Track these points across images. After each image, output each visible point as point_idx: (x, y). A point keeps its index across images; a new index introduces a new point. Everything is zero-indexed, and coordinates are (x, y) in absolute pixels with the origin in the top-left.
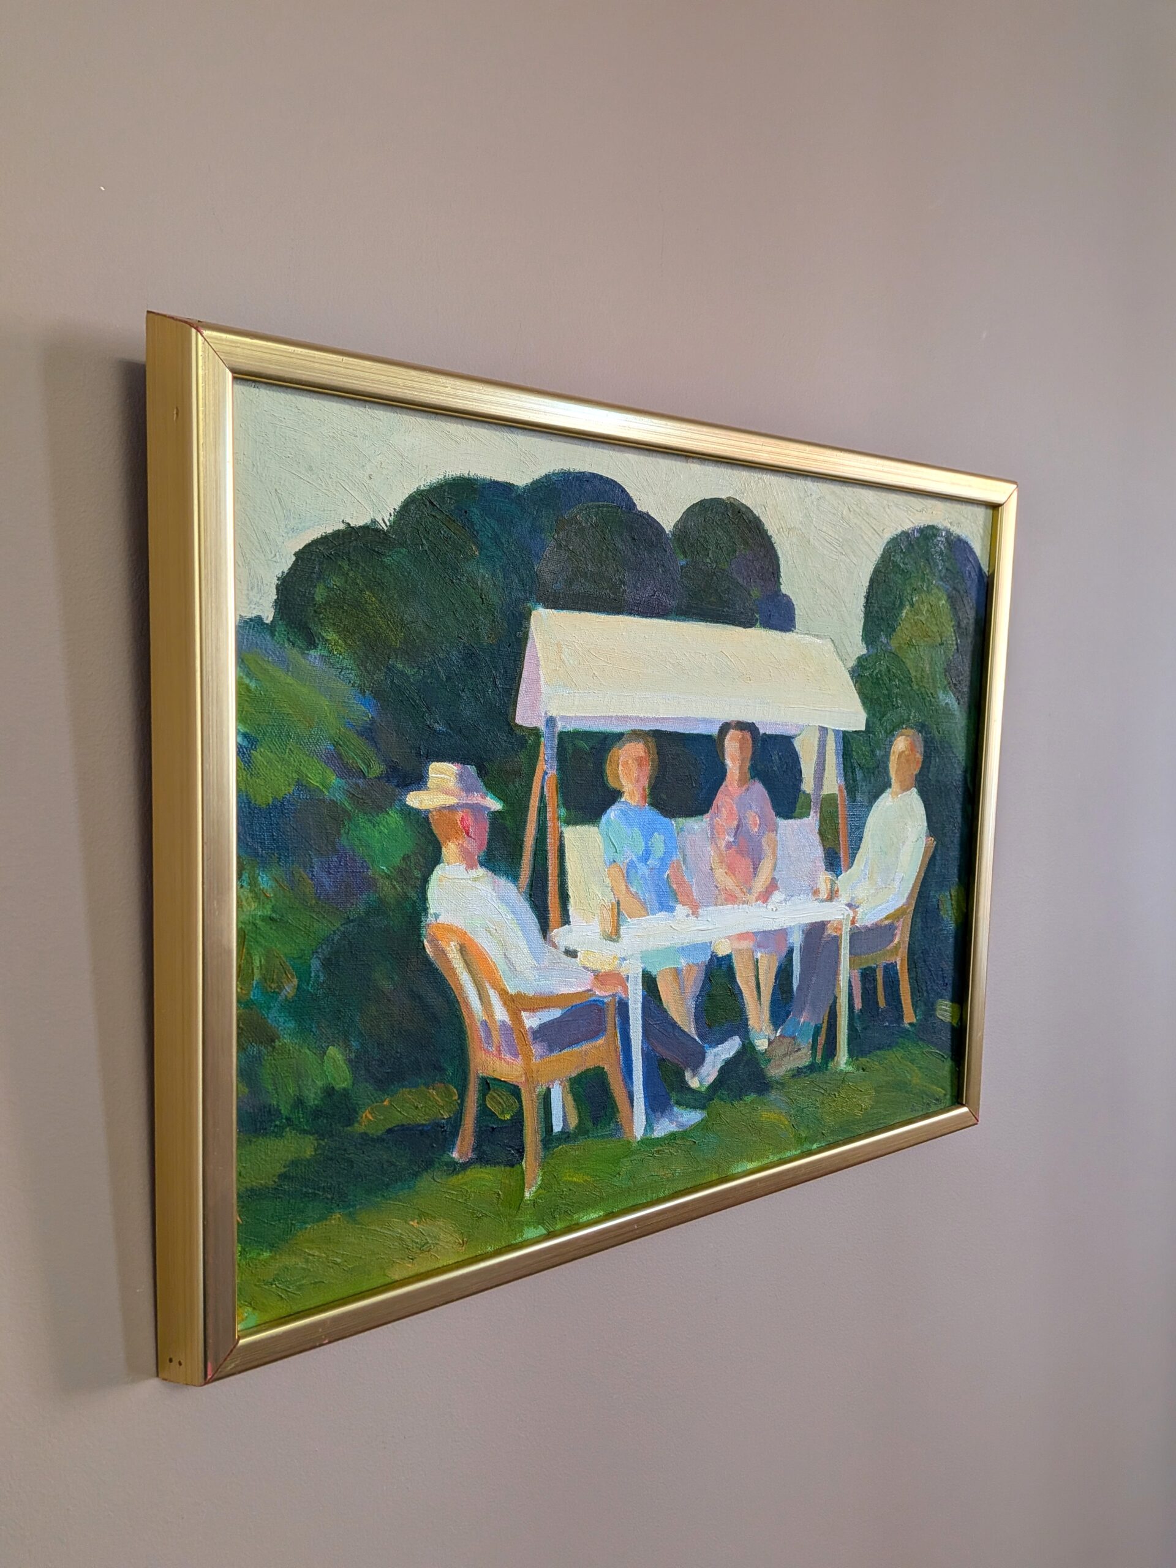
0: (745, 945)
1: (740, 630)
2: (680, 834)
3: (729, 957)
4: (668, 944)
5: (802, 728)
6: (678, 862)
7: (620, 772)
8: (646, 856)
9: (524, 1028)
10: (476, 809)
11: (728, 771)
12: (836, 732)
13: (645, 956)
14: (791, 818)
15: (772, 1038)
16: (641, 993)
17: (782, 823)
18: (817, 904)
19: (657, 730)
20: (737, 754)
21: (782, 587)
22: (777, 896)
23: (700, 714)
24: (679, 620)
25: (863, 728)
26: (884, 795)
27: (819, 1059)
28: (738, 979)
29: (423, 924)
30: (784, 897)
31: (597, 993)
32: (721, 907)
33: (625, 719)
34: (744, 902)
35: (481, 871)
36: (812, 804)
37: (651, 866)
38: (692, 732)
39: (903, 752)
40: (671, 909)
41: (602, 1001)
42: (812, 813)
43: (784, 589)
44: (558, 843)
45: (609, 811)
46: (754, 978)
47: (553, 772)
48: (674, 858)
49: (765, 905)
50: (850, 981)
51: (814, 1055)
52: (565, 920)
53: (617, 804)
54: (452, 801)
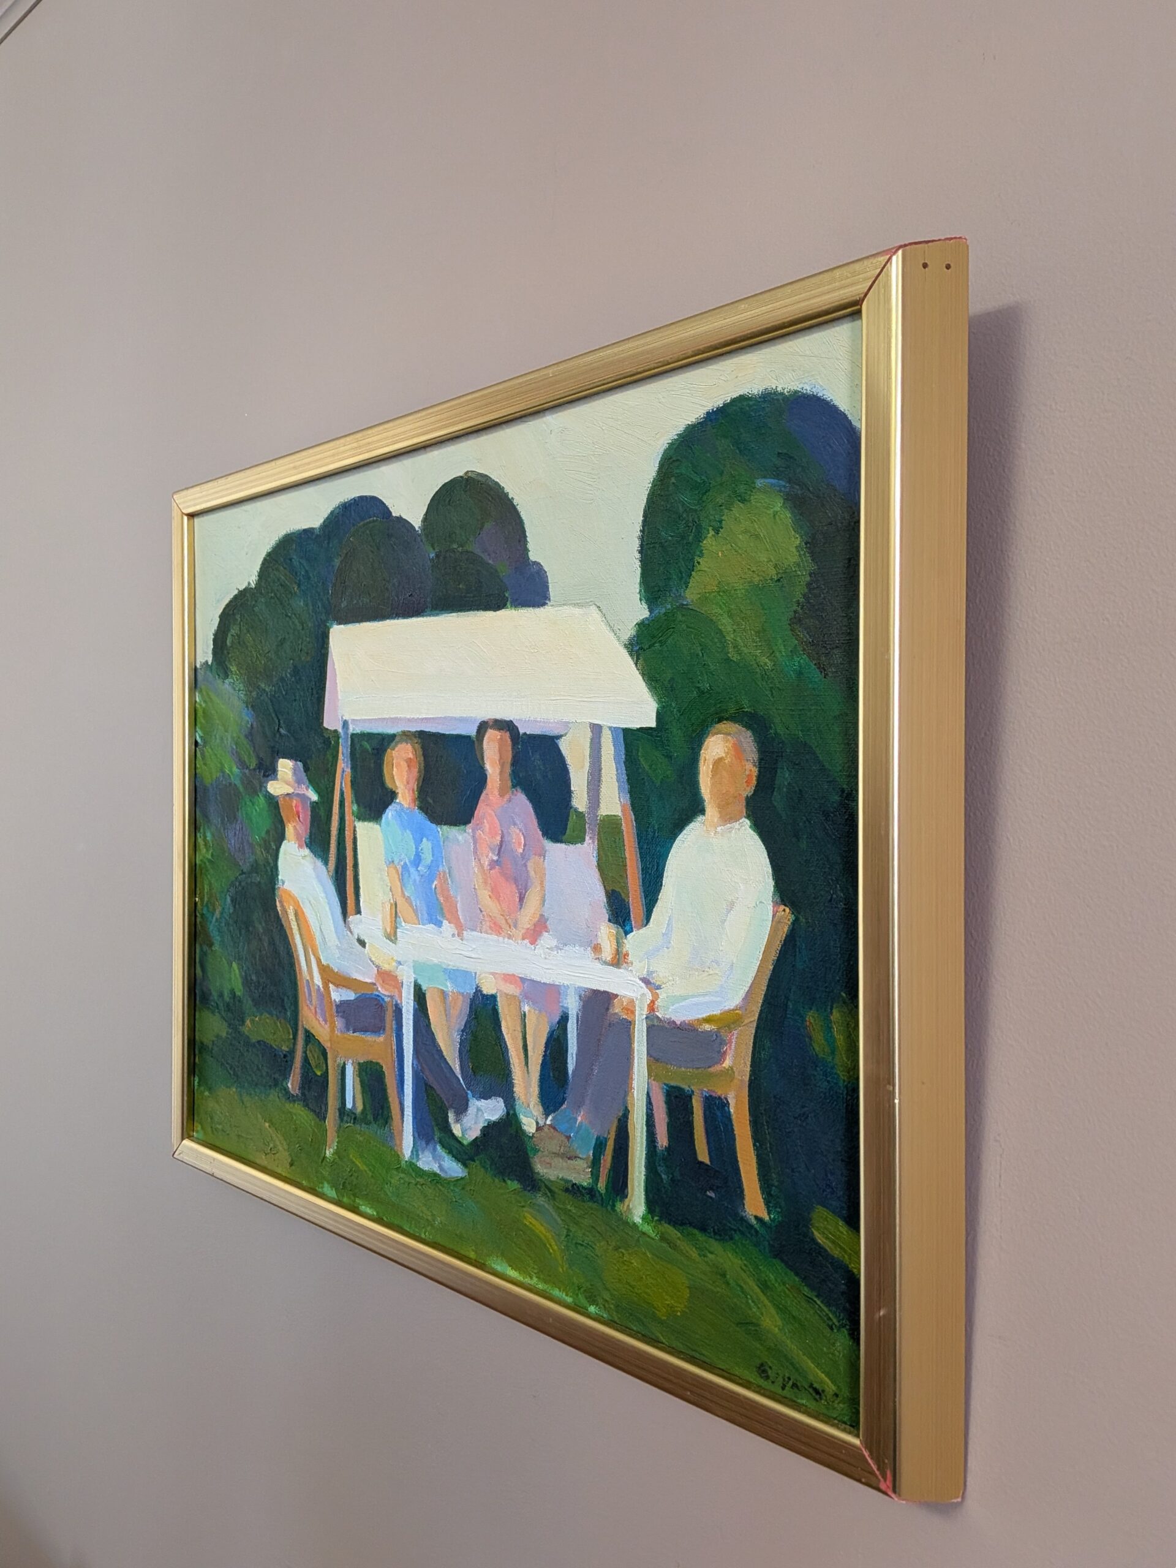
0: (512, 989)
1: (490, 614)
2: (446, 843)
3: (493, 997)
4: (436, 961)
5: (566, 724)
6: (444, 872)
7: (394, 773)
8: (417, 860)
9: (331, 999)
10: (303, 798)
11: (488, 776)
12: (614, 730)
13: (418, 967)
14: (561, 842)
15: (541, 1123)
16: (412, 1004)
17: (549, 845)
18: (598, 965)
19: (421, 731)
20: (497, 757)
21: (530, 554)
22: (547, 940)
23: (457, 713)
24: (434, 615)
25: (653, 724)
26: (692, 825)
27: (602, 1186)
28: (503, 1029)
29: (276, 887)
30: (554, 943)
31: (379, 989)
32: (486, 936)
33: (395, 721)
34: (510, 937)
35: (306, 851)
36: (587, 826)
37: (421, 873)
38: (452, 733)
39: (721, 759)
40: (439, 924)
41: (383, 999)
42: (587, 838)
43: (533, 556)
44: (352, 837)
45: (387, 810)
46: (521, 1035)
47: (348, 770)
48: (441, 869)
49: (533, 947)
50: (648, 1094)
51: (595, 1176)
52: (358, 911)
53: (393, 804)
54: (290, 790)
